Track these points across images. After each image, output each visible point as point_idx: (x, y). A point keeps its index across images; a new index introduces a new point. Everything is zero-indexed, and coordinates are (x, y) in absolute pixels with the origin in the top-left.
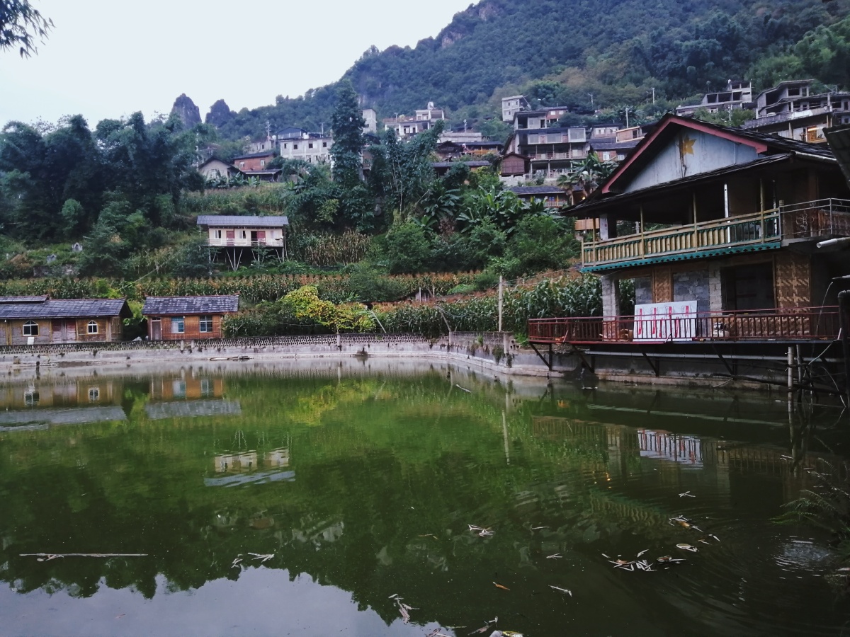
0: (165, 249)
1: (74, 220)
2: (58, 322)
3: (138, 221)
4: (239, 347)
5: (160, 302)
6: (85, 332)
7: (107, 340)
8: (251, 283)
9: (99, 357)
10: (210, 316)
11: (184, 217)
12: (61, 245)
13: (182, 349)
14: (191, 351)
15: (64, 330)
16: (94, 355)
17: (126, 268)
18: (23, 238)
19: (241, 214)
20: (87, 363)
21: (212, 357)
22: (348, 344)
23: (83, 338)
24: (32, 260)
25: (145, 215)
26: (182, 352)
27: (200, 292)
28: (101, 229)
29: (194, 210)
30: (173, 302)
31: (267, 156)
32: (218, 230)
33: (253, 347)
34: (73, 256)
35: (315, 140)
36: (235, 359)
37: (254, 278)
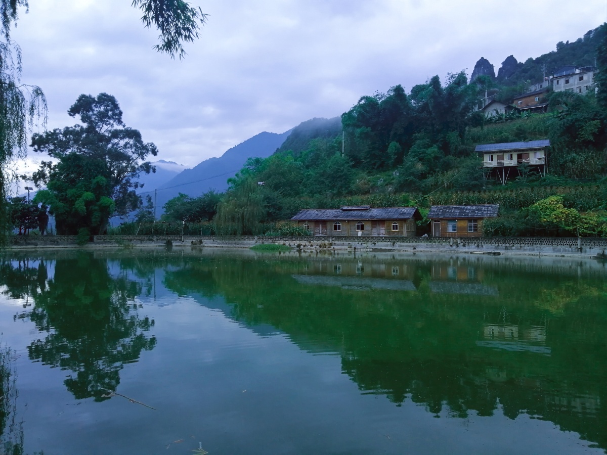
0: (452, 171)
1: (395, 155)
2: (376, 222)
3: (434, 152)
4: (493, 244)
5: (441, 209)
6: (391, 229)
7: (404, 236)
8: (514, 195)
9: (396, 246)
10: (476, 220)
11: (468, 147)
12: (387, 173)
13: (451, 244)
14: (457, 246)
15: (378, 227)
16: (393, 245)
17: (424, 186)
18: (367, 170)
19: (511, 141)
20: (389, 250)
21: (473, 251)
22: (589, 247)
23: (389, 233)
24: (369, 183)
25: (440, 148)
26: (451, 246)
27: (474, 202)
28: (409, 159)
29: (475, 141)
30: (449, 209)
31: (541, 93)
32: (490, 155)
33: (504, 245)
34: (393, 179)
35: (586, 73)
36: (490, 253)
37: (517, 190)
